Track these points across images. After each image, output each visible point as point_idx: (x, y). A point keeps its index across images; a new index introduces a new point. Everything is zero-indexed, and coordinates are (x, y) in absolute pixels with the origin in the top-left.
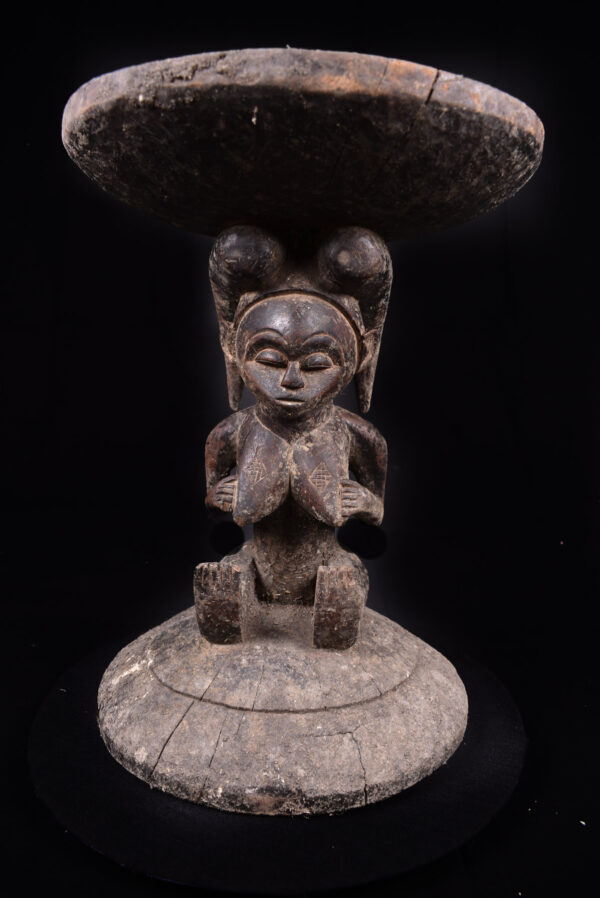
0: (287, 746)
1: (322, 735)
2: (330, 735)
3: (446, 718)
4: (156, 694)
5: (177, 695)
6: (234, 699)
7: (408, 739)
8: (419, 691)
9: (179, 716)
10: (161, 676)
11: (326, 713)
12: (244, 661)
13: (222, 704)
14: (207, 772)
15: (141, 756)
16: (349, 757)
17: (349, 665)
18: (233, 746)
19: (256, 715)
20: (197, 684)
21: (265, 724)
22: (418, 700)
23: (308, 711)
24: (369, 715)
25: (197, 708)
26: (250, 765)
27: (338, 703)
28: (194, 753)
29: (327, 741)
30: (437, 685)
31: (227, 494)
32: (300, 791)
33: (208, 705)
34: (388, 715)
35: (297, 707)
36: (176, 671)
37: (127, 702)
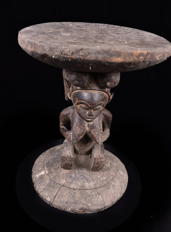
0: (86, 199)
1: (94, 195)
2: (96, 195)
3: (123, 185)
4: (50, 183)
5: (56, 184)
6: (72, 186)
7: (114, 194)
8: (117, 179)
9: (58, 190)
10: (51, 177)
11: (95, 189)
12: (73, 176)
13: (69, 188)
14: (66, 205)
15: (48, 199)
16: (101, 200)
17: (100, 175)
18: (72, 199)
19: (78, 191)
20: (61, 181)
21: (80, 193)
22: (117, 182)
23: (91, 189)
24: (105, 189)
25: (62, 188)
26: (77, 203)
27: (98, 187)
28: (62, 200)
29: (96, 197)
30: (121, 176)
31: (69, 136)
32: (89, 209)
33: (65, 187)
34: (110, 188)
35: (88, 189)
36: (55, 177)
37: (42, 184)
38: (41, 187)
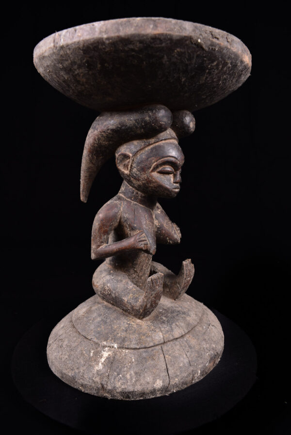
0: (205, 340)
2: (208, 328)
4: (139, 355)
5: (150, 349)
6: (177, 333)
9: (162, 355)
10: (133, 346)
11: (201, 321)
12: (164, 318)
13: (174, 339)
14: (192, 368)
15: (159, 384)
16: (217, 332)
18: (192, 352)
19: (188, 336)
20: (157, 338)
21: (193, 336)
23: (198, 323)
24: (206, 316)
25: (165, 348)
26: (202, 354)
27: (200, 316)
28: (181, 365)
29: (210, 330)
31: (143, 241)
32: (216, 353)
33: (168, 343)
35: (195, 324)
36: (140, 339)
37: (125, 369)
38: (128, 376)
